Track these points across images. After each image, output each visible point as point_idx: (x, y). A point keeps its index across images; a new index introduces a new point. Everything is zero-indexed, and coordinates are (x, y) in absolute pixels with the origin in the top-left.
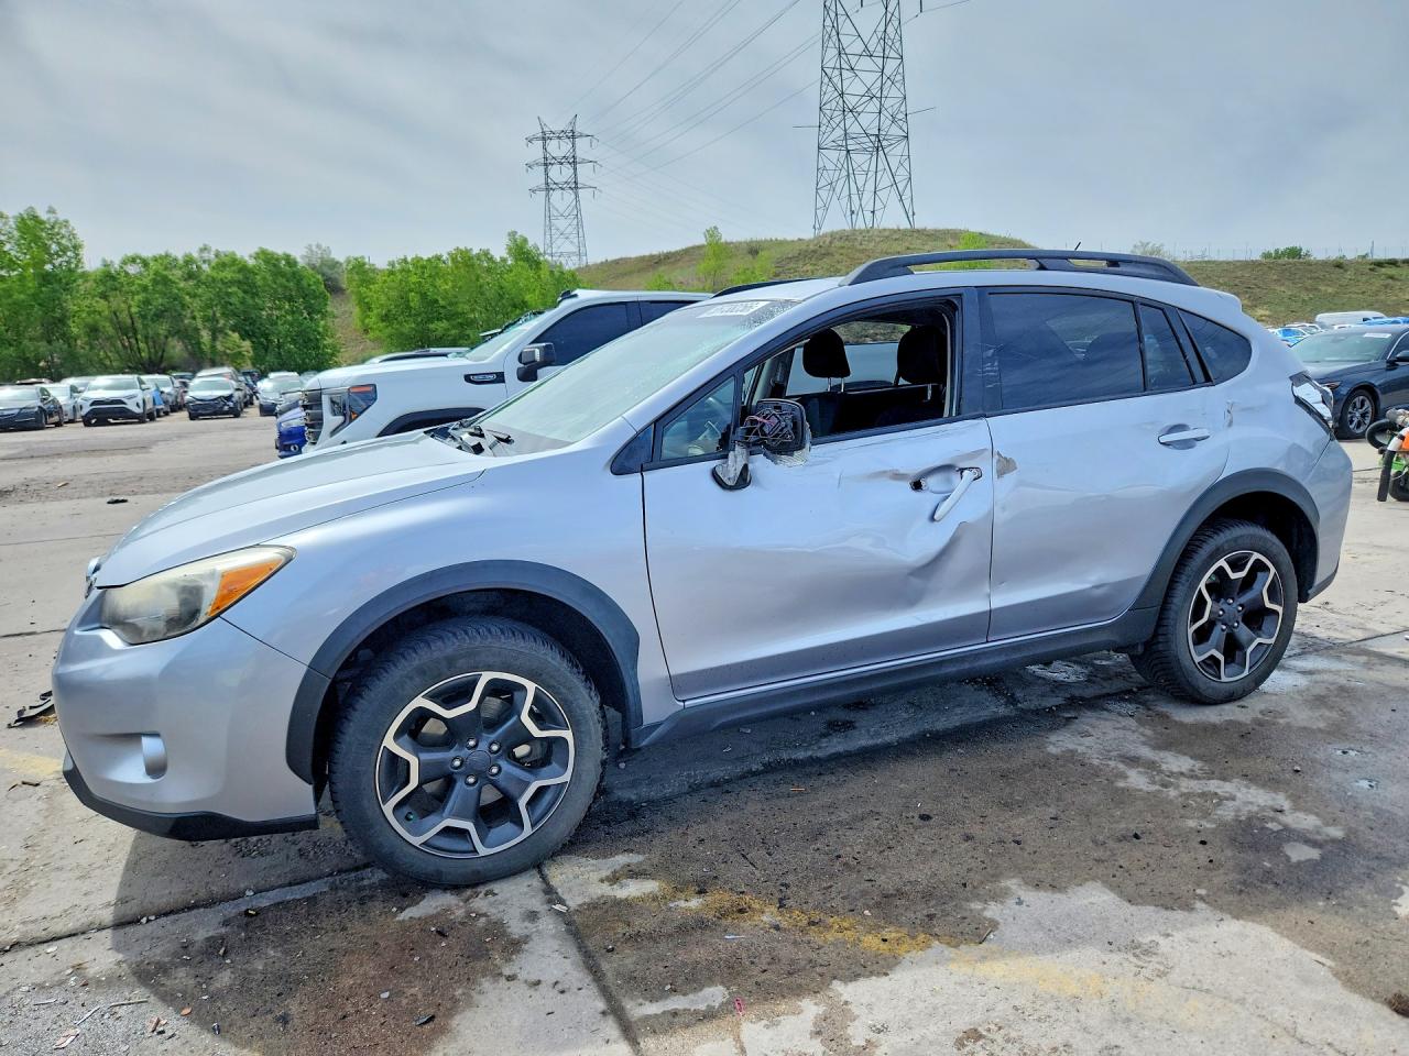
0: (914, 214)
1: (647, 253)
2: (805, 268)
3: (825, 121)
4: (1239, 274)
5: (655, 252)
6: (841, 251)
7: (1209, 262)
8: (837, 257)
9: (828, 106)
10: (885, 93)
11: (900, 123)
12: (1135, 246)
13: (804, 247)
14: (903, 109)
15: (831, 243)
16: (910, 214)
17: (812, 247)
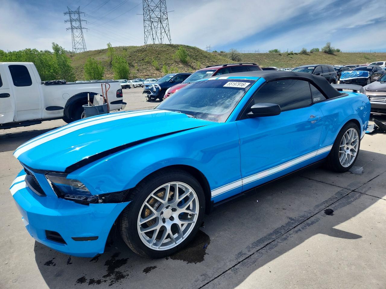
0: (171, 40)
1: (97, 49)
2: (138, 55)
3: (145, 13)
4: (257, 57)
5: (99, 49)
6: (149, 50)
7: (250, 53)
8: (148, 52)
9: (145, 9)
10: (161, 6)
11: (165, 14)
12: (230, 50)
13: (138, 49)
14: (166, 11)
15: (146, 47)
16: (170, 40)
17: (141, 49)
